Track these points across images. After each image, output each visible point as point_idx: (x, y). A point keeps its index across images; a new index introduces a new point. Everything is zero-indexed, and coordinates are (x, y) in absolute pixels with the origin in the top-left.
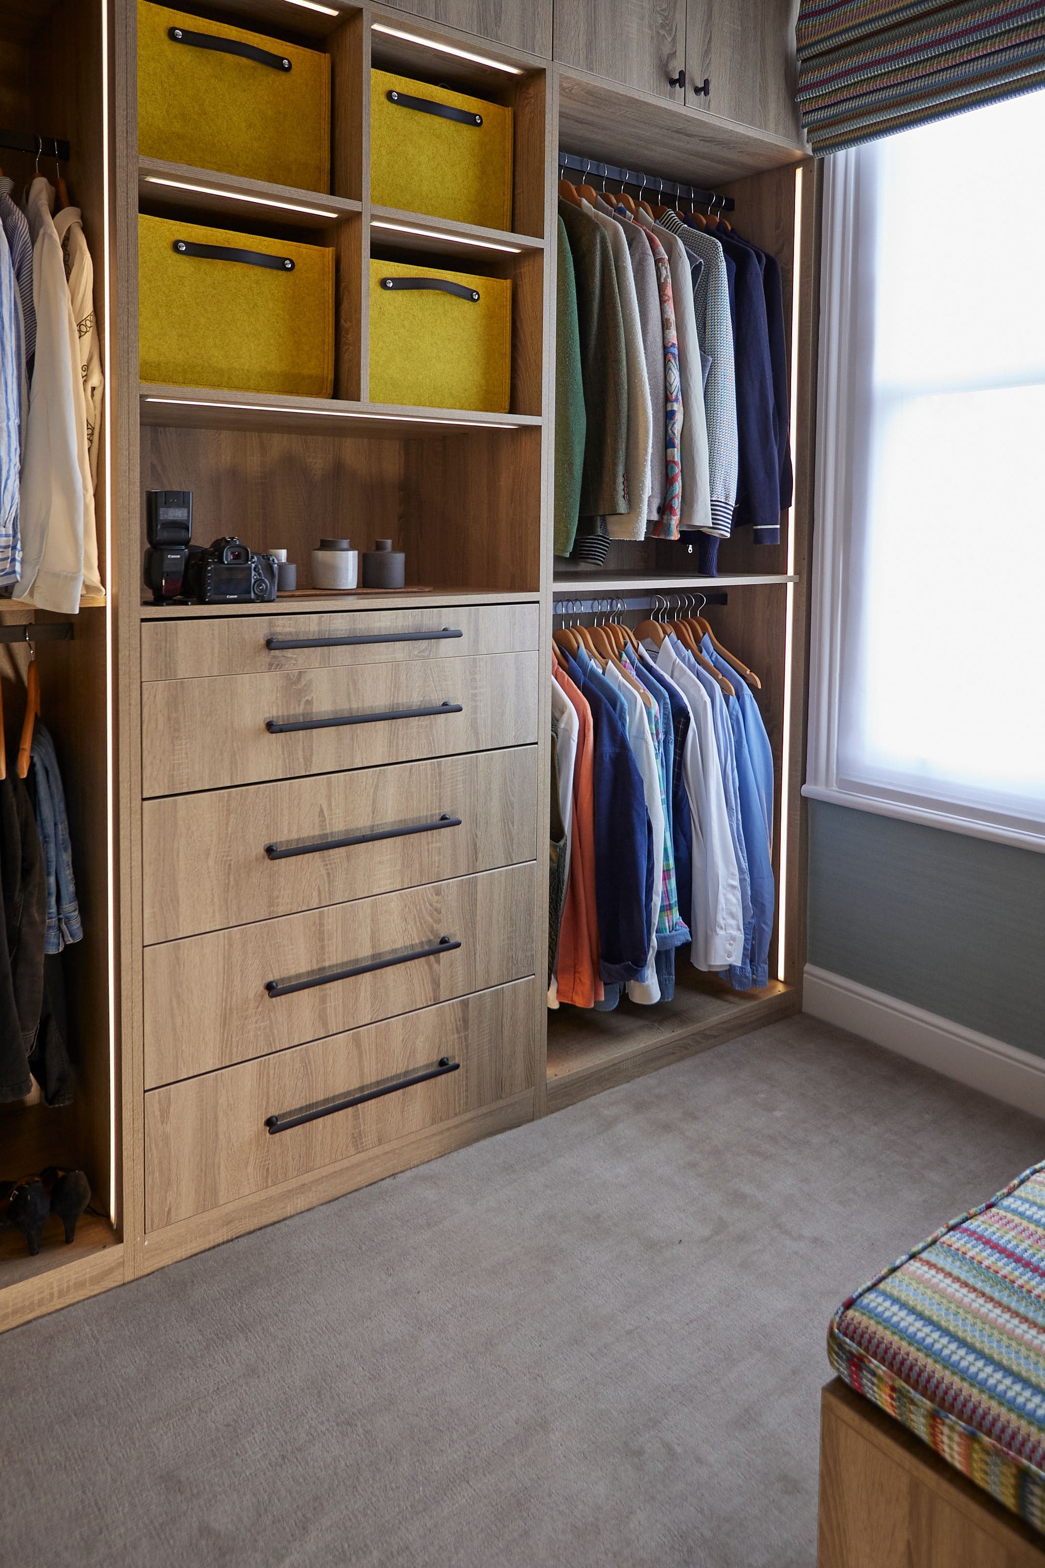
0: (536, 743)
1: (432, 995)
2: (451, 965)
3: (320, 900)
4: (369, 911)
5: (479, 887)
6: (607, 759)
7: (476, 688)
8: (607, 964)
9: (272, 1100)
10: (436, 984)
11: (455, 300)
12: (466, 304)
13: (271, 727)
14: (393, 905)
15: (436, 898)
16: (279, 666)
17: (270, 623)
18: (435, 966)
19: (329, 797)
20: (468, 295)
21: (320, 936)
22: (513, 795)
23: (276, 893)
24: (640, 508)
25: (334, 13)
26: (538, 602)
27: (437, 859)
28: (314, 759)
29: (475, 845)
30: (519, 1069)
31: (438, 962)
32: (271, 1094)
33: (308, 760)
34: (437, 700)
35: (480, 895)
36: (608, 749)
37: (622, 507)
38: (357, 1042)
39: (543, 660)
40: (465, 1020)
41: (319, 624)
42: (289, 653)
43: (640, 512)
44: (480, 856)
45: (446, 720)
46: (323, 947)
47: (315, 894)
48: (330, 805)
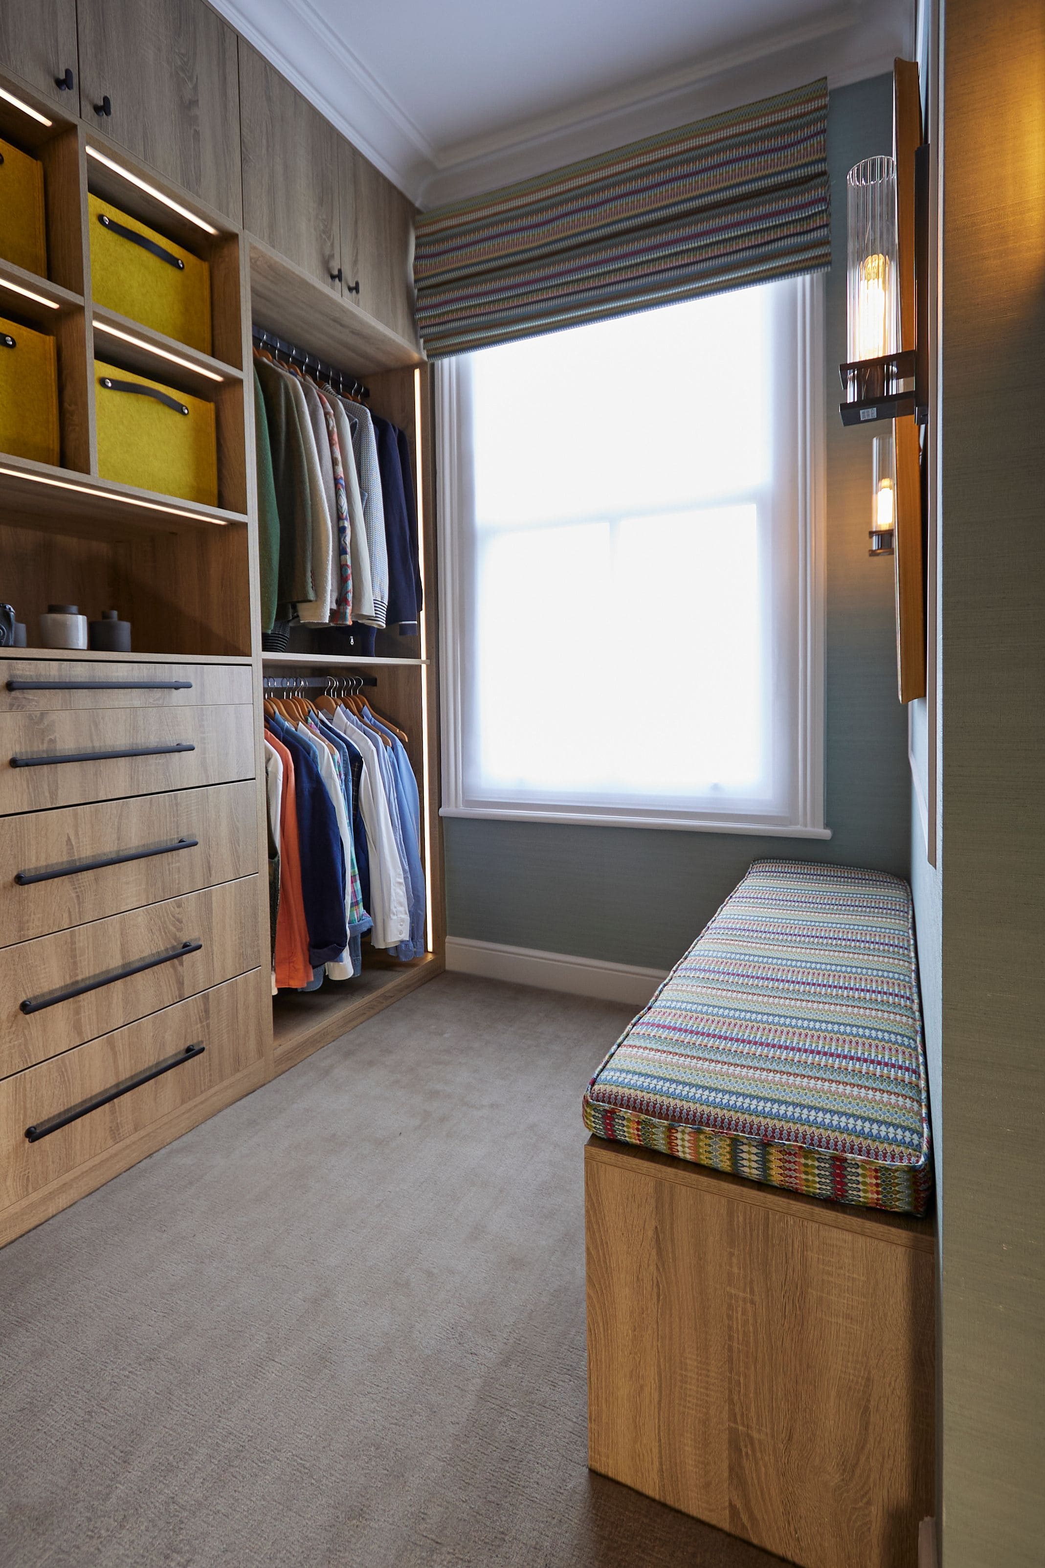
0: (254, 779)
1: (177, 993)
2: (193, 966)
3: (71, 920)
4: (118, 926)
5: (214, 898)
6: (306, 793)
7: (204, 733)
8: (316, 950)
9: (29, 1112)
10: (181, 984)
11: (167, 410)
12: (178, 416)
13: (14, 763)
14: (139, 919)
15: (178, 910)
16: (21, 707)
17: (10, 666)
18: (179, 968)
19: (76, 827)
20: (178, 408)
21: (72, 954)
22: (238, 821)
23: (26, 918)
24: (325, 597)
25: (47, 123)
26: (250, 665)
27: (176, 876)
28: (60, 792)
29: (209, 862)
30: (252, 1044)
31: (181, 964)
32: (28, 1106)
33: (53, 795)
34: (172, 742)
35: (214, 905)
36: (306, 785)
37: (311, 596)
38: (111, 1044)
39: (256, 712)
40: (207, 1011)
41: (60, 669)
42: (31, 694)
43: (325, 600)
44: (213, 872)
45: (180, 759)
46: (75, 963)
47: (66, 915)
48: (77, 834)
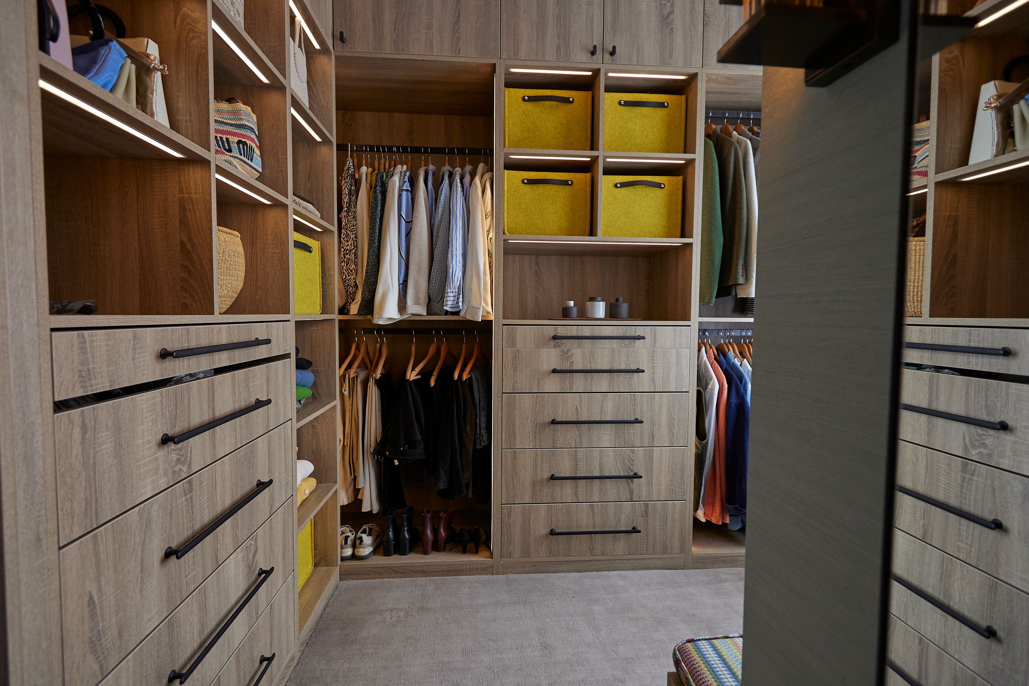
0: (688, 392)
1: (629, 497)
2: (639, 486)
3: (576, 445)
4: (598, 454)
5: (655, 454)
6: (733, 405)
7: (654, 363)
8: (727, 504)
9: (553, 522)
10: (631, 493)
11: (652, 189)
12: (658, 190)
13: (554, 371)
14: (610, 453)
15: (632, 454)
16: (559, 347)
17: (555, 329)
18: (631, 484)
19: (581, 403)
20: (658, 185)
21: (575, 460)
22: (674, 415)
23: (556, 438)
24: (752, 281)
25: (590, 73)
26: (690, 326)
27: (632, 437)
28: (574, 386)
29: (653, 434)
30: (676, 542)
31: (633, 483)
32: (553, 519)
33: (571, 386)
34: (634, 367)
35: (655, 458)
36: (734, 400)
37: (741, 280)
38: (592, 508)
39: (692, 353)
40: (647, 512)
41: (577, 330)
42: (563, 341)
43: (752, 283)
44: (655, 440)
45: (638, 376)
46: (577, 465)
47: (574, 442)
48: (581, 406)
